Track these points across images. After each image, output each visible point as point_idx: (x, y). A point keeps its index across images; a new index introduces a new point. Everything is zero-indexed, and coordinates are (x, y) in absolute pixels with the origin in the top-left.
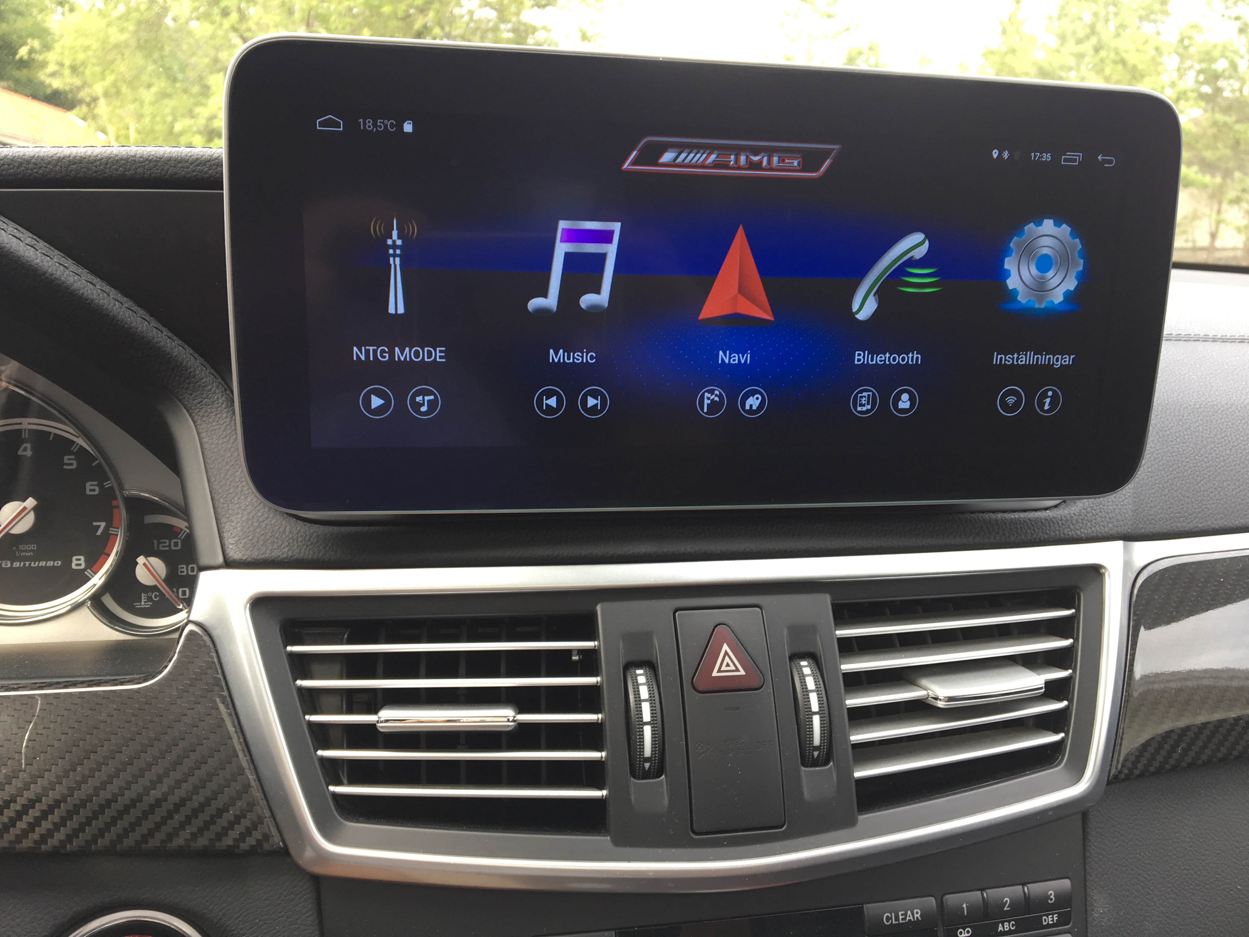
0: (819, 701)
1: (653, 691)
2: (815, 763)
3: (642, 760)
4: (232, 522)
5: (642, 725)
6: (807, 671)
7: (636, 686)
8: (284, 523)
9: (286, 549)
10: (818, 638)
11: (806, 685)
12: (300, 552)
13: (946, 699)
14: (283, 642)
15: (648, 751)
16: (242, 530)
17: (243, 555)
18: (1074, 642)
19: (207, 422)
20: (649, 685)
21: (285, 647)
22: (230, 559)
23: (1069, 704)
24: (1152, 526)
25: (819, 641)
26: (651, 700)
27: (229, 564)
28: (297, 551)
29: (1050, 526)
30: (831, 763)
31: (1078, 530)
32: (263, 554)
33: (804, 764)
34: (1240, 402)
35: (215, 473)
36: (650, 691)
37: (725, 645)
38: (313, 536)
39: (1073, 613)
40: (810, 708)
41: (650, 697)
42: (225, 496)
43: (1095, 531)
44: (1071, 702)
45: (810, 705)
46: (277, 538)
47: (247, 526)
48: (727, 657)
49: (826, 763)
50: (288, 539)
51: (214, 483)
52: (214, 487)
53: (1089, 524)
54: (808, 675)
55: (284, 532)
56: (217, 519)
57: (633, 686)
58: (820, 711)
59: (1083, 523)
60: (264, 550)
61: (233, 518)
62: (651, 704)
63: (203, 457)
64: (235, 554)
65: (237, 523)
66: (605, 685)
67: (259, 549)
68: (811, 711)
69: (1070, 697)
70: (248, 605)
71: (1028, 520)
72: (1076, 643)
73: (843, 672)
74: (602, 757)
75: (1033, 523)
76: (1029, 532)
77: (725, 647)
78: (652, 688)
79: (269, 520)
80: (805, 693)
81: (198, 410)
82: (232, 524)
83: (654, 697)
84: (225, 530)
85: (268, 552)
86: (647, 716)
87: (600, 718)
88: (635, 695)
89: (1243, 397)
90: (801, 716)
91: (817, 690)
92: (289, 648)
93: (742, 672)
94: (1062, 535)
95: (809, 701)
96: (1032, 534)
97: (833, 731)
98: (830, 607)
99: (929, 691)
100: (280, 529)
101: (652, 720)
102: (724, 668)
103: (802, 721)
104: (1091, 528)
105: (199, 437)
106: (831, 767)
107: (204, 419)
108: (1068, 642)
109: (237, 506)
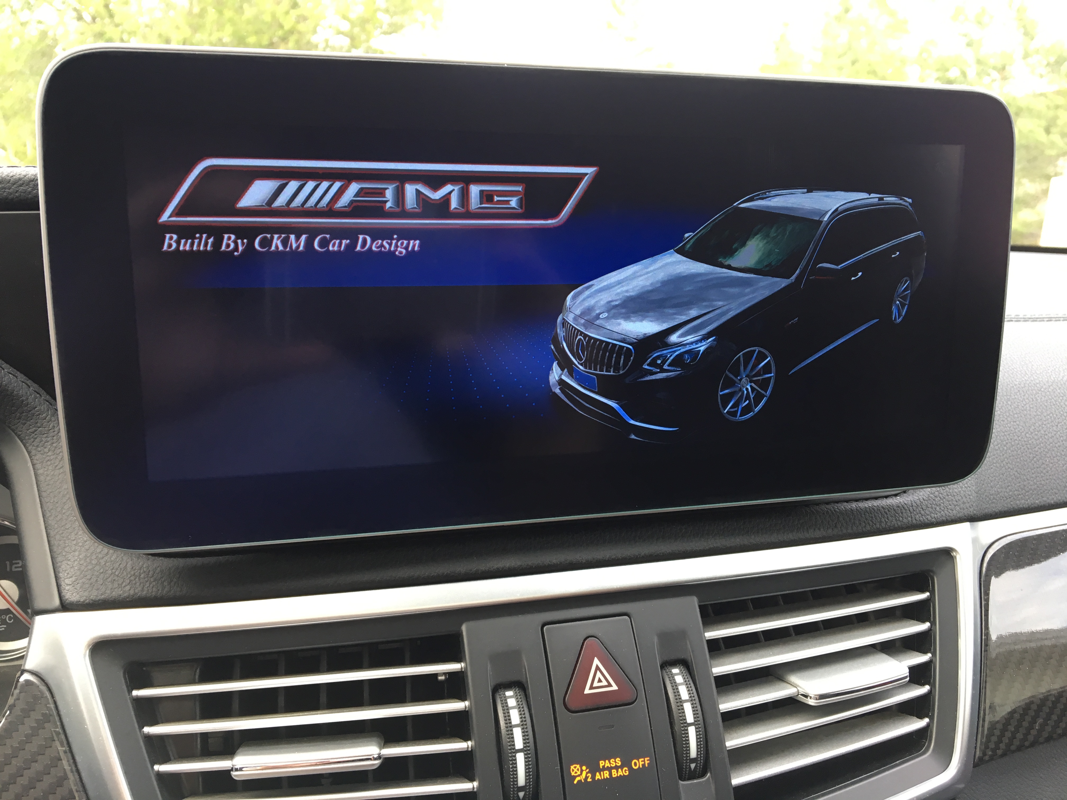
0: (693, 711)
1: (524, 714)
2: (693, 775)
3: (516, 789)
4: (69, 560)
5: (514, 753)
6: (679, 679)
7: (507, 710)
8: (125, 558)
9: (128, 588)
10: (688, 643)
11: (679, 695)
12: (143, 590)
13: (817, 697)
14: (127, 687)
15: (521, 780)
16: (79, 569)
17: (81, 597)
18: (931, 625)
19: (42, 452)
20: (519, 708)
21: (130, 692)
22: (67, 601)
23: (931, 689)
24: (993, 505)
25: (689, 646)
26: (523, 725)
27: (66, 607)
28: (140, 589)
29: (902, 513)
30: (709, 774)
31: (928, 515)
32: (102, 594)
33: (682, 778)
34: (1059, 379)
35: (51, 507)
36: (521, 714)
37: (596, 659)
38: (157, 572)
39: (928, 596)
40: (685, 719)
41: (522, 721)
42: (61, 532)
43: (944, 515)
44: (933, 686)
45: (685, 716)
46: (118, 576)
47: (85, 564)
48: (598, 672)
49: (703, 775)
50: (129, 576)
51: (50, 518)
52: (50, 522)
53: (938, 509)
54: (681, 684)
55: (126, 567)
56: (52, 558)
57: (503, 710)
58: (695, 721)
59: (932, 508)
60: (103, 590)
61: (70, 556)
62: (523, 729)
63: (38, 490)
64: (71, 596)
65: (74, 561)
66: (473, 711)
67: (98, 589)
68: (686, 723)
69: (932, 681)
70: (88, 651)
71: (881, 509)
72: (933, 626)
73: (714, 675)
74: (474, 788)
75: (887, 511)
76: (883, 520)
77: (596, 662)
78: (524, 711)
79: (109, 556)
80: (679, 704)
81: (32, 440)
82: (69, 563)
83: (525, 721)
84: (61, 570)
85: (108, 592)
86: (519, 743)
87: (470, 746)
88: (506, 720)
89: (1062, 375)
90: (676, 728)
91: (691, 700)
92: (135, 693)
93: (615, 687)
94: (914, 521)
95: (684, 712)
96: (886, 522)
97: (709, 741)
98: (698, 610)
99: (799, 688)
100: (121, 565)
101: (524, 747)
102: (596, 684)
103: (678, 733)
104: (940, 512)
105: (34, 469)
106: (709, 777)
107: (39, 449)
108: (925, 626)
109: (75, 542)
